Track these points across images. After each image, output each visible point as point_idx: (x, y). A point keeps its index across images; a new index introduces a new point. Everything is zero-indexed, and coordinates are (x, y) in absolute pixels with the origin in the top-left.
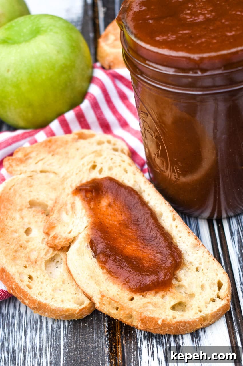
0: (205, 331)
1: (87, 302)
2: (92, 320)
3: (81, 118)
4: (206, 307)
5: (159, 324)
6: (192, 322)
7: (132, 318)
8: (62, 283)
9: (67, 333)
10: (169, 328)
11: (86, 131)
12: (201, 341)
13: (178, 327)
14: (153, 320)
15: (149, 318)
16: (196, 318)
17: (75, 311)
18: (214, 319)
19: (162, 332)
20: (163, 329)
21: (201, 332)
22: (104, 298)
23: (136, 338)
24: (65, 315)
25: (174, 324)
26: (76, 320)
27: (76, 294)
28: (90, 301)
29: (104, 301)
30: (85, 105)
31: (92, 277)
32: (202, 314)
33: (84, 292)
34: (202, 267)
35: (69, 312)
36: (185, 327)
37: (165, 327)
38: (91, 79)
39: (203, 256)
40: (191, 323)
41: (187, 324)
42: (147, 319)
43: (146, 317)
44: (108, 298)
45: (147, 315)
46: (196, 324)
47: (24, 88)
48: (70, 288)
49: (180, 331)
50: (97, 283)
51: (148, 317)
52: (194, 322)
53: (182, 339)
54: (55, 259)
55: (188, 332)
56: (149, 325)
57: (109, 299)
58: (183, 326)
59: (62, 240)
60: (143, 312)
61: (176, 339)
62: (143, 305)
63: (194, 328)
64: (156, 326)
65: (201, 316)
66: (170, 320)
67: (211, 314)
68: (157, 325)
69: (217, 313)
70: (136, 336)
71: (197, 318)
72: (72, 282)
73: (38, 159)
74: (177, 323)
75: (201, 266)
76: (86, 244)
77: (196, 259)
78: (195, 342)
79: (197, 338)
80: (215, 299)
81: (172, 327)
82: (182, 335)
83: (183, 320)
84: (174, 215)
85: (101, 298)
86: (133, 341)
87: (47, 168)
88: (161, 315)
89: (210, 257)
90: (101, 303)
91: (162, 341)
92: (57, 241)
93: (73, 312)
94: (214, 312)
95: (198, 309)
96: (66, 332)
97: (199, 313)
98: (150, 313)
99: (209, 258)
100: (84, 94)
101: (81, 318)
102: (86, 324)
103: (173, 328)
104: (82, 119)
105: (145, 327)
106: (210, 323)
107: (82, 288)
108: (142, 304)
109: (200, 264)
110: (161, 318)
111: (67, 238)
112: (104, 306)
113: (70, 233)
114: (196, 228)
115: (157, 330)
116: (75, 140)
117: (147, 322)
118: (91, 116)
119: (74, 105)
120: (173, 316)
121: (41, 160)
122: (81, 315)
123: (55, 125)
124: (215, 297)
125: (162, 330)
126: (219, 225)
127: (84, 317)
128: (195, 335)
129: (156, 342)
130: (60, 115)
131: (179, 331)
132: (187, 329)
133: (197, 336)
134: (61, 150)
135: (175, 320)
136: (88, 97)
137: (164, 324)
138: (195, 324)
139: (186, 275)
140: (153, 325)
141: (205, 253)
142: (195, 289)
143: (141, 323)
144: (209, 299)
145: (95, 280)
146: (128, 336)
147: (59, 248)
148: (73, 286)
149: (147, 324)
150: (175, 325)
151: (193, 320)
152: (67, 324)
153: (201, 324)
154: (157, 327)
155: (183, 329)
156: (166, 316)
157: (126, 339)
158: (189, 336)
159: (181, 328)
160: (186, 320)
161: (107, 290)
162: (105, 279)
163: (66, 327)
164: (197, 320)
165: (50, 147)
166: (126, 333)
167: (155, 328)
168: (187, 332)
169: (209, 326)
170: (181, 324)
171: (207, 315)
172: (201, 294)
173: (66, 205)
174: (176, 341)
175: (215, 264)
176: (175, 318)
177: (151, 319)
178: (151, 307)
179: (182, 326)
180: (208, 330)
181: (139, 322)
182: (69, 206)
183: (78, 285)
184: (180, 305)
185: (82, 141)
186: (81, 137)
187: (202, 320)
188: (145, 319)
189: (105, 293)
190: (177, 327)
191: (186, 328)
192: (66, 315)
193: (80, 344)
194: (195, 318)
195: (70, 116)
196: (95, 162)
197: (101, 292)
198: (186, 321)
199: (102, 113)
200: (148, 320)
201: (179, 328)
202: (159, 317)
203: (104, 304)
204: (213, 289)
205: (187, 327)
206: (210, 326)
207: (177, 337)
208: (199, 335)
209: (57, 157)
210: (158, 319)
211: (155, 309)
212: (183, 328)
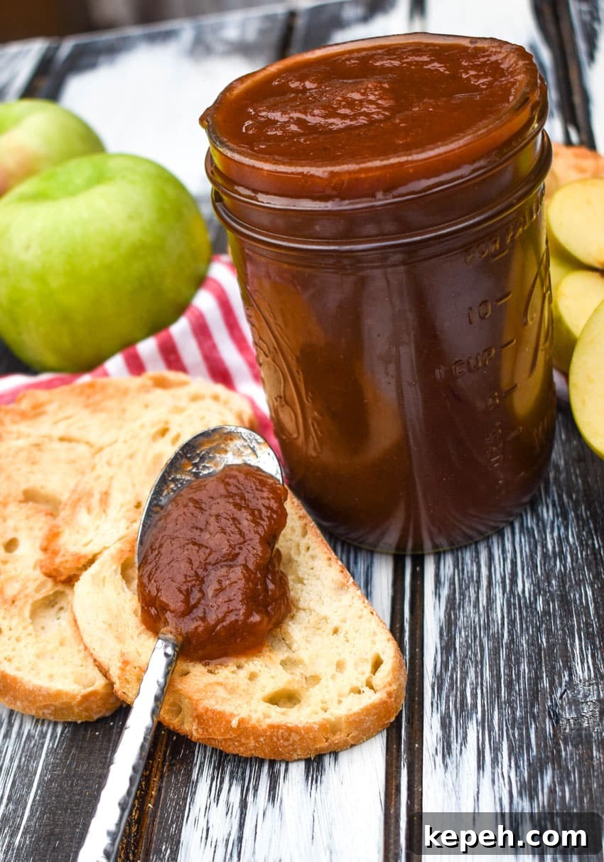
0: (336, 759)
1: (99, 683)
2: (112, 728)
3: (171, 356)
4: (340, 702)
5: (233, 726)
6: (304, 730)
7: (182, 713)
8: (58, 644)
9: (55, 747)
10: (257, 741)
11: (173, 376)
12: (323, 776)
13: (275, 739)
14: (220, 717)
15: (213, 713)
16: (313, 721)
17: (74, 697)
18: (357, 733)
19: (242, 749)
20: (243, 740)
21: (327, 760)
22: (128, 668)
23: (192, 764)
24: (53, 705)
25: (265, 731)
26: (79, 722)
27: (82, 666)
28: (107, 681)
29: (128, 674)
30: (180, 329)
31: (110, 625)
32: (327, 716)
33: (95, 660)
34: (345, 627)
35: (61, 701)
36: (291, 742)
37: (248, 738)
38: (201, 281)
39: (350, 606)
40: (303, 732)
41: (293, 734)
42: (210, 714)
43: (207, 710)
44: (135, 668)
45: (208, 706)
46: (313, 735)
47: (55, 283)
48: (73, 655)
49: (280, 749)
50: (119, 639)
51: (211, 710)
52: (309, 729)
53: (286, 770)
54: (56, 603)
55: (300, 757)
56: (215, 730)
57: (137, 669)
58: (285, 737)
59: (66, 558)
60: (201, 699)
61: (273, 769)
62: (205, 687)
63: (311, 748)
64: (229, 733)
65: (324, 719)
66: (258, 721)
67: (348, 717)
68: (231, 732)
69: (363, 717)
70: (194, 758)
71: (314, 723)
72: (79, 644)
73: (61, 415)
74: (272, 730)
75: (343, 624)
76: (114, 567)
77: (336, 612)
78: (310, 778)
79: (318, 770)
80: (362, 690)
81: (262, 739)
82: (287, 763)
83: (283, 723)
84: (306, 525)
85: (122, 666)
86: (185, 769)
87: (74, 432)
88: (239, 709)
89: (366, 607)
90: (123, 678)
91: (244, 773)
92: (58, 560)
93: (69, 700)
94: (355, 714)
95: (321, 705)
96: (53, 744)
97: (321, 712)
98: (217, 702)
99: (362, 610)
100: (182, 307)
101: (88, 720)
102: (97, 733)
103: (265, 740)
104: (172, 358)
105: (205, 733)
106: (346, 741)
107: (92, 651)
108: (203, 685)
109: (344, 621)
110: (238, 715)
111: (76, 554)
112: (128, 686)
113: (86, 545)
114: (365, 570)
115: (231, 743)
116: (144, 389)
117: (210, 723)
118: (190, 350)
119: (158, 326)
120: (264, 714)
121: (67, 418)
122: (86, 710)
123: (116, 364)
124: (361, 684)
125: (242, 745)
126: (418, 569)
127: (96, 717)
128: (315, 764)
129: (232, 773)
130: (127, 345)
131: (278, 750)
132: (295, 747)
133: (318, 767)
134: (111, 404)
135: (268, 721)
136: (188, 313)
137: (245, 730)
138: (312, 737)
139: (310, 641)
140: (222, 730)
141: (356, 598)
142: (324, 668)
143: (198, 724)
144: (348, 689)
145: (117, 631)
146: (176, 759)
147: (63, 578)
148: (79, 651)
149: (210, 727)
150: (268, 733)
151: (307, 725)
152: (59, 730)
153: (327, 740)
154: (231, 735)
155: (286, 747)
156: (251, 711)
157: (170, 765)
158: (302, 765)
159: (281, 741)
160: (291, 723)
161: (138, 652)
162: (137, 633)
163: (56, 737)
164: (316, 727)
165: (88, 397)
166: (175, 752)
167: (226, 737)
168: (298, 755)
169: (347, 749)
170: (281, 731)
171: (339, 719)
172: (333, 677)
173: (90, 495)
174: (273, 773)
175: (373, 620)
176: (269, 717)
177: (218, 717)
178: (221, 692)
179: (282, 737)
180: (343, 757)
181: (194, 721)
182: (97, 497)
183: (86, 648)
184: (289, 701)
185: (159, 393)
186: (161, 383)
187: (327, 728)
188: (206, 714)
189: (131, 657)
190: (271, 737)
191: (293, 745)
192: (55, 706)
193: (76, 767)
194: (311, 721)
195: (148, 347)
196: (167, 422)
197: (123, 654)
198: (289, 725)
199: (214, 347)
200: (212, 718)
201: (276, 743)
202: (235, 712)
203: (128, 682)
204: (360, 669)
205: (294, 742)
206: (350, 750)
207: (277, 766)
208: (322, 766)
209: (102, 416)
210: (232, 715)
211: (229, 697)
212: (286, 744)
